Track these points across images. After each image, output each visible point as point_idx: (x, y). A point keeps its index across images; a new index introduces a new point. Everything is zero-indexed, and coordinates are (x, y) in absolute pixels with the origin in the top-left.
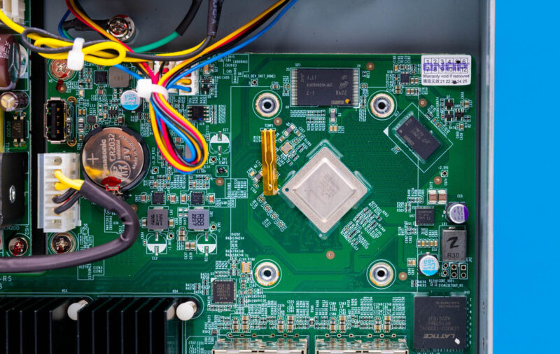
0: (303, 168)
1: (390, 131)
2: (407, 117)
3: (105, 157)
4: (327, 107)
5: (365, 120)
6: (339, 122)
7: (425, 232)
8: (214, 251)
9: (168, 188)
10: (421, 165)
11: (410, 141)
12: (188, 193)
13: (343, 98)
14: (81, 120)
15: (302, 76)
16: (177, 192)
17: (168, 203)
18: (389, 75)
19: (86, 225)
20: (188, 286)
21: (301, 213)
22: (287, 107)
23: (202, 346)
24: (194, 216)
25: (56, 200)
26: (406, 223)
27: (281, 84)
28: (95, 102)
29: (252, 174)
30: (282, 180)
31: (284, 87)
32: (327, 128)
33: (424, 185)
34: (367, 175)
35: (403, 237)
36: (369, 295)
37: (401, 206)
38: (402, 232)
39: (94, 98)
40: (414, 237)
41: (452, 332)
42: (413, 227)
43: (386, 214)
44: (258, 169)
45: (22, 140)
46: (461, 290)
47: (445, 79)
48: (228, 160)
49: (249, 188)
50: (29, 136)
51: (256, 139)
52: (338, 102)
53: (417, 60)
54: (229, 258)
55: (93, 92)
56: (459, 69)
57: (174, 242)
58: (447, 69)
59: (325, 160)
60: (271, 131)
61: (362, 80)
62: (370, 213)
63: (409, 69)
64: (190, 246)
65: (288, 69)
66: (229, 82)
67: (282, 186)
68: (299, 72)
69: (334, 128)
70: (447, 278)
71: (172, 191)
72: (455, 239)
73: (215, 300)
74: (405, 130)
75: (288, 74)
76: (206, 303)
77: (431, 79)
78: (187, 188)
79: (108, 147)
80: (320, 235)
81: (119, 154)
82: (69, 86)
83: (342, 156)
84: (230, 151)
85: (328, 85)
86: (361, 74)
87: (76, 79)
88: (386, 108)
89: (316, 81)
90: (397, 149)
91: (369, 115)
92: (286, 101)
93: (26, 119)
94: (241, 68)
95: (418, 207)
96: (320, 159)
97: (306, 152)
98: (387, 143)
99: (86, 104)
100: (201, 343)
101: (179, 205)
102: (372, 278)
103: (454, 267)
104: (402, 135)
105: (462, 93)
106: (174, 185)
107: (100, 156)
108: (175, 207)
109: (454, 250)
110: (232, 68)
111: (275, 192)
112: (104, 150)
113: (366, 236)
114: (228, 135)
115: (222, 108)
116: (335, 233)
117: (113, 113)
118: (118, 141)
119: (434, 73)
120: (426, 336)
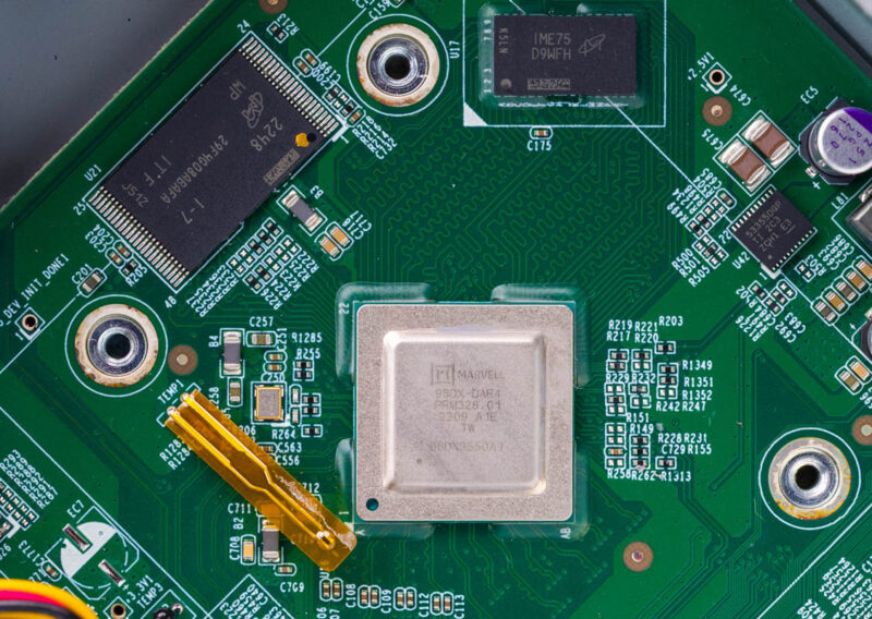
0: (360, 410)
1: (479, 109)
2: (487, 34)
4: (267, 205)
5: (392, 145)
6: (335, 213)
7: (813, 268)
10: (637, 116)
11: (551, 85)
13: (283, 144)
15: (132, 189)
21: (463, 528)
22: (171, 302)
26: (744, 293)
27: (98, 260)
29: (248, 551)
30: (337, 494)
31: (115, 260)
32: (319, 255)
33: (696, 158)
34: (532, 271)
35: (773, 334)
36: (830, 561)
37: (690, 266)
38: (755, 325)
40: (798, 307)
42: (771, 284)
43: (675, 321)
44: (251, 523)
48: (156, 574)
49: (275, 591)
51: (172, 457)
52: (282, 166)
59: (392, 339)
60: (189, 400)
61: (286, 52)
62: (631, 356)
65: (79, 209)
67: (350, 506)
68: (113, 186)
69: (337, 240)
74: (516, 69)
75: (90, 220)
80: (566, 533)
83: (422, 287)
84: (138, 547)
85: (217, 148)
86: (270, 42)
88: (413, 63)
89: (179, 169)
90: (540, 136)
91: (390, 120)
92: (150, 291)
95: (735, 225)
96: (379, 350)
97: (325, 364)
98: (502, 144)
102: (795, 511)
104: (519, 90)
111: (349, 540)
113: (676, 422)
114: (95, 517)
115: (16, 464)
116: (594, 490)
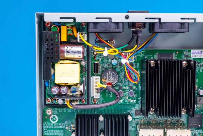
3: (108, 77)
8: (135, 102)
9: (123, 85)
12: (128, 86)
14: (100, 67)
15: (159, 55)
16: (125, 86)
17: (123, 89)
18: (182, 55)
19: (101, 95)
20: (128, 111)
23: (132, 127)
24: (130, 93)
25: (97, 89)
27: (154, 57)
28: (104, 62)
39: (104, 61)
41: (198, 123)
45: (85, 73)
46: (201, 112)
47: (198, 56)
50: (86, 71)
53: (190, 51)
54: (139, 104)
55: (103, 60)
56: (201, 53)
57: (125, 99)
58: (198, 53)
63: (188, 53)
64: (129, 100)
65: (156, 53)
66: (140, 57)
68: (159, 54)
70: (197, 109)
71: (124, 86)
72: (200, 99)
73: (136, 115)
75: (155, 55)
76: (133, 115)
77: (194, 56)
78: (128, 85)
79: (109, 75)
81: (111, 76)
82: (97, 58)
85: (166, 58)
86: (175, 55)
87: (99, 56)
89: (163, 57)
93: (86, 67)
94: (143, 53)
99: (102, 63)
100: (131, 126)
101: (126, 90)
103: (199, 106)
105: (202, 60)
106: (125, 84)
107: (107, 77)
108: (125, 90)
109: (200, 102)
110: (140, 53)
112: (108, 75)
114: (139, 71)
115: (138, 64)
117: (109, 65)
118: (111, 73)
119: (194, 54)
120: (191, 124)
